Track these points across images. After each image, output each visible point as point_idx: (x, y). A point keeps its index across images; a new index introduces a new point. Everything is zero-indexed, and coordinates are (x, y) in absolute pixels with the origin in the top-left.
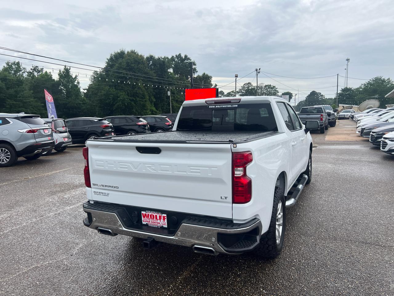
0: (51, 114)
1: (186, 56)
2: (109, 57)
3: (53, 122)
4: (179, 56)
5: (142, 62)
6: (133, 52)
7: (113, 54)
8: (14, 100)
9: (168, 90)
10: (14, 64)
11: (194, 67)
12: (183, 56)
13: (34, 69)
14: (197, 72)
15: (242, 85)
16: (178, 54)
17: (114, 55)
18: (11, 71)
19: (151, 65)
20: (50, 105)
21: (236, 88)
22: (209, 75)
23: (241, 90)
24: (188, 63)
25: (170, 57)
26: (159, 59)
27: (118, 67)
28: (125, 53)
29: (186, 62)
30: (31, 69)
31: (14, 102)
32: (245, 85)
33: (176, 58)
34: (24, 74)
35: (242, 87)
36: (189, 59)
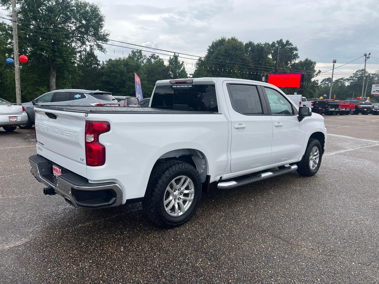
0: (138, 94)
1: (287, 42)
2: (210, 45)
3: (126, 100)
4: (280, 42)
5: (240, 48)
6: (233, 39)
7: (214, 41)
8: (132, 82)
9: (263, 76)
10: (137, 52)
11: (295, 52)
12: (284, 41)
13: (152, 57)
14: (299, 57)
15: (354, 72)
16: (279, 40)
17: (215, 43)
18: (135, 58)
19: (250, 50)
20: (138, 86)
21: (333, 75)
22: (313, 60)
23: (353, 77)
24: (289, 48)
25: (270, 43)
26: (258, 45)
27: (217, 53)
28: (225, 41)
29: (287, 48)
30: (150, 56)
31: (132, 84)
32: (357, 71)
33: (276, 44)
34: (144, 60)
35: (353, 74)
36: (291, 44)
